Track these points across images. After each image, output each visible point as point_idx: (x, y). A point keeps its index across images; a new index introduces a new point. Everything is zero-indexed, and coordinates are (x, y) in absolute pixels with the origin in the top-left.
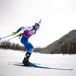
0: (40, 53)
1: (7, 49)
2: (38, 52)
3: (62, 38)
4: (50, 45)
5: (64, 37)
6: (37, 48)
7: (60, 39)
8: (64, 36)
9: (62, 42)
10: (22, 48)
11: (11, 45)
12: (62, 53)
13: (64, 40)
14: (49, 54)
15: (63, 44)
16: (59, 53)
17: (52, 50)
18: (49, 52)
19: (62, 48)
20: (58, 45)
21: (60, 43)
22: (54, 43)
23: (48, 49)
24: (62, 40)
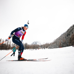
3: (68, 30)
5: (71, 29)
7: (67, 31)
8: (71, 27)
9: (69, 35)
12: (71, 46)
13: (71, 31)
15: (71, 36)
16: (68, 46)
19: (70, 40)
20: (66, 37)
21: (67, 36)
22: (61, 36)
24: (70, 32)
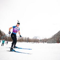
0: (47, 43)
1: (22, 42)
2: (46, 42)
4: (55, 35)
6: (44, 39)
10: (32, 40)
11: (24, 38)
14: (56, 43)
17: (59, 39)
18: (55, 41)
23: (54, 39)
